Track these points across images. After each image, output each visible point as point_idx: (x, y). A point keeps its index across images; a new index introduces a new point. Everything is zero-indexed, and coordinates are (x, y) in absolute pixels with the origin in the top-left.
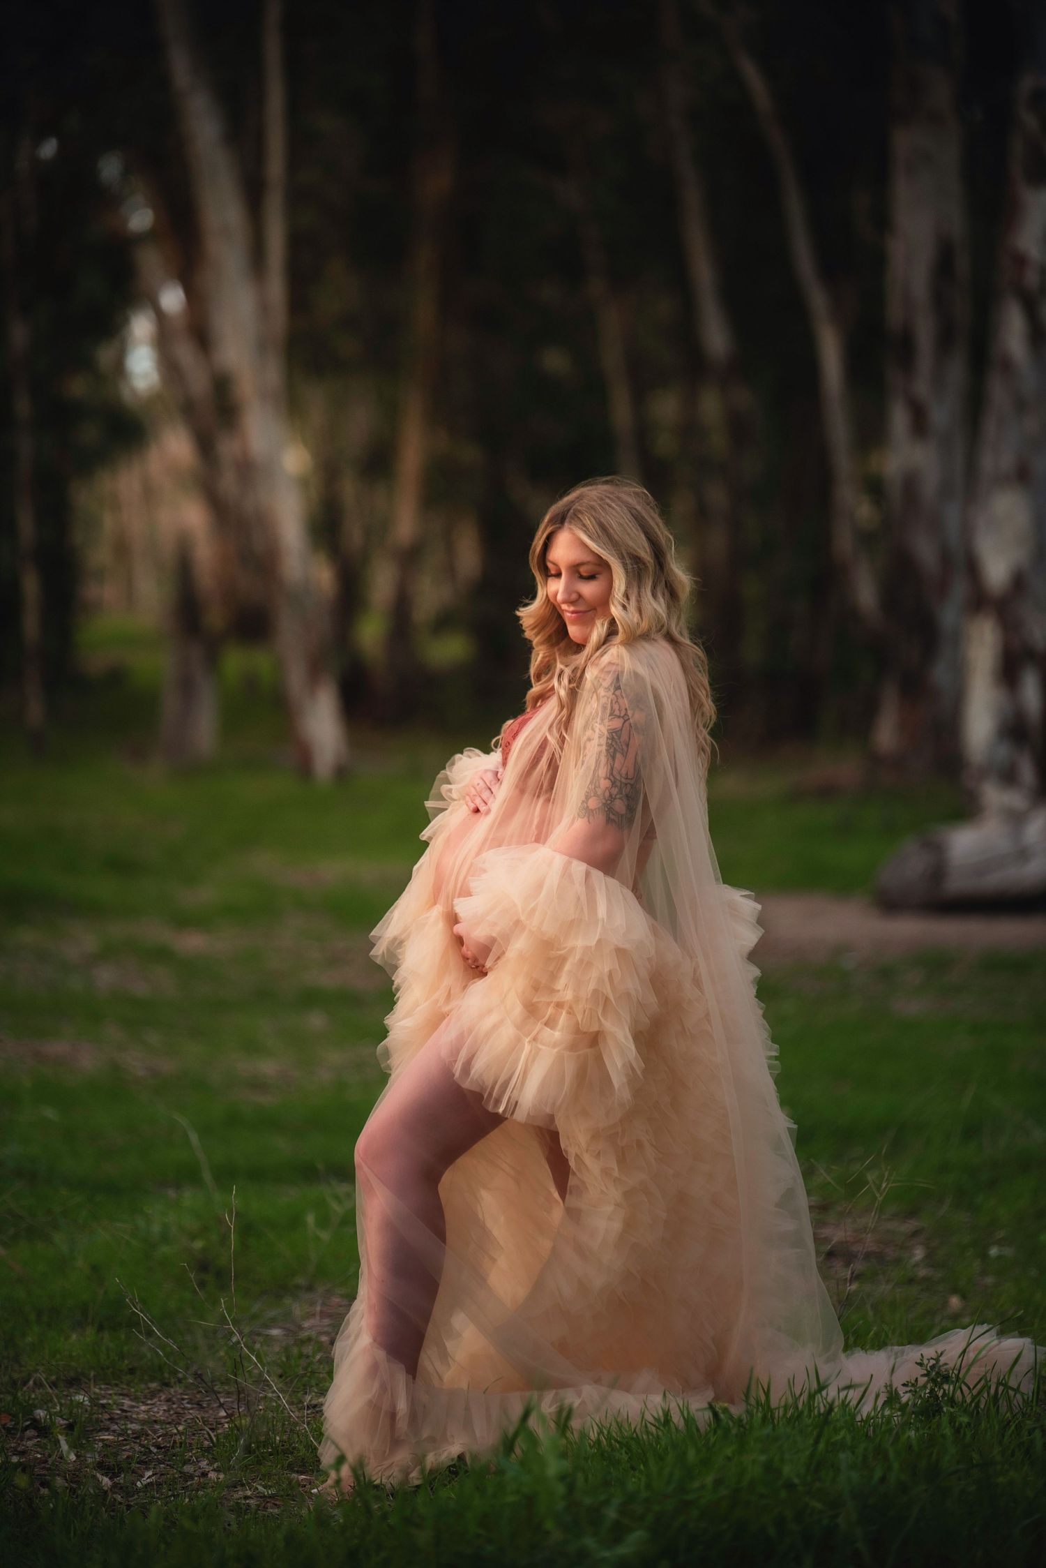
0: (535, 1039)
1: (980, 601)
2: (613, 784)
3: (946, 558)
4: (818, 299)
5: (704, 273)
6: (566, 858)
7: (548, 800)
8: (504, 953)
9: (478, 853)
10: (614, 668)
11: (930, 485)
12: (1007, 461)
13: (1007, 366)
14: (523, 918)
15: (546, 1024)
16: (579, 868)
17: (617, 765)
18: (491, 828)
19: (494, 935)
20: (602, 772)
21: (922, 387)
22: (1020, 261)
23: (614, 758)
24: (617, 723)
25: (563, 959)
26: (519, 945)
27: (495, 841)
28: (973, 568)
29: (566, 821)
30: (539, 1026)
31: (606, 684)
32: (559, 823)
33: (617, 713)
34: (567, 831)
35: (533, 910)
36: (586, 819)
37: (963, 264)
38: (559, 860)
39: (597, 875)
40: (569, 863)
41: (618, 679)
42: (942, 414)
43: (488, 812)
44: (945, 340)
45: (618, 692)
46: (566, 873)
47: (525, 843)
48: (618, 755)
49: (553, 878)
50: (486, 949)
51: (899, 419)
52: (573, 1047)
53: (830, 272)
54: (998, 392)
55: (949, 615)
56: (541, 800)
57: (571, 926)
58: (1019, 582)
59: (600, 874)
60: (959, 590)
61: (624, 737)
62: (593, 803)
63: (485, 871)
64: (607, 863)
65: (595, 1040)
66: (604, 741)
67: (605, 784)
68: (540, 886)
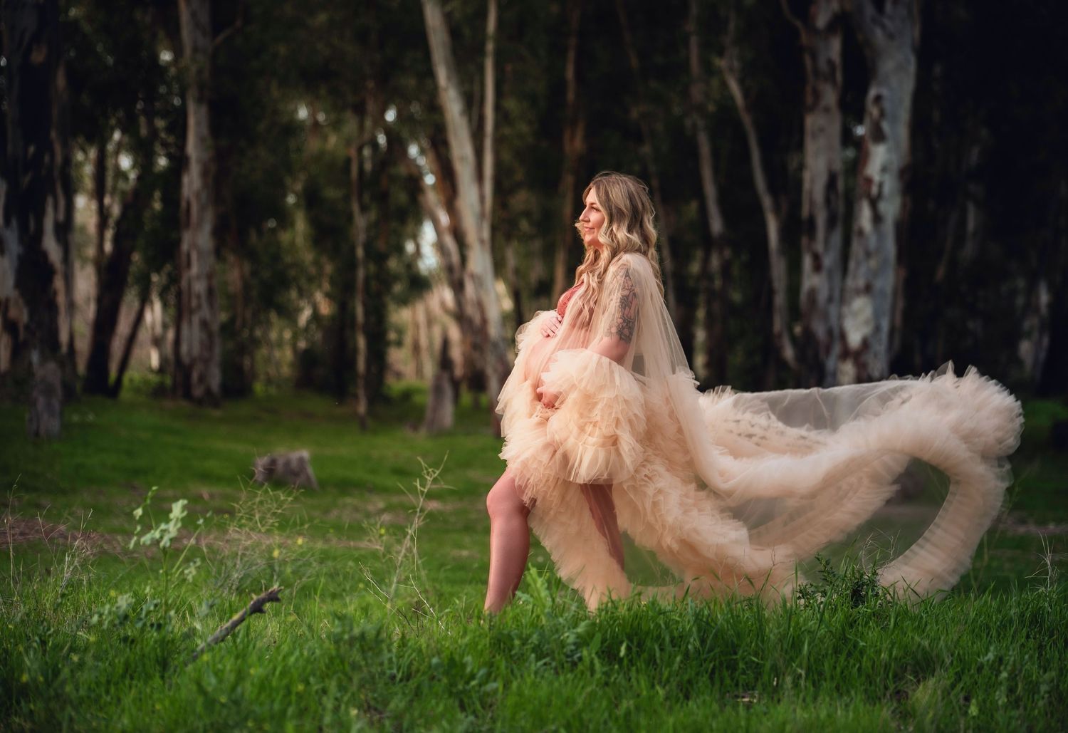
0: (584, 443)
1: (846, 354)
2: (624, 321)
3: (830, 333)
4: (767, 202)
5: (710, 190)
6: (599, 355)
7: (587, 330)
8: (565, 400)
9: (553, 353)
10: (625, 267)
11: (822, 296)
12: (861, 283)
13: (861, 233)
14: (576, 383)
15: (589, 435)
16: (606, 360)
17: (626, 312)
18: (558, 344)
19: (561, 391)
20: (617, 315)
21: (819, 247)
22: (869, 181)
23: (625, 309)
24: (626, 293)
25: (596, 404)
26: (573, 397)
27: (561, 347)
28: (843, 336)
29: (598, 338)
30: (586, 436)
31: (621, 274)
32: (594, 340)
33: (627, 287)
34: (600, 342)
35: (582, 380)
36: (609, 338)
37: (841, 185)
38: (596, 357)
39: (614, 364)
40: (601, 358)
41: (627, 272)
42: (829, 260)
43: (556, 336)
44: (831, 223)
45: (627, 278)
46: (599, 364)
47: (576, 348)
48: (627, 308)
49: (593, 365)
50: (556, 397)
51: (807, 262)
52: (603, 445)
53: (773, 189)
54: (856, 247)
55: (831, 363)
56: (584, 330)
57: (602, 388)
58: (866, 344)
59: (616, 363)
60: (837, 349)
61: (630, 298)
62: (614, 330)
63: (557, 361)
64: (619, 359)
65: (614, 441)
66: (619, 300)
67: (620, 321)
68: (585, 368)
